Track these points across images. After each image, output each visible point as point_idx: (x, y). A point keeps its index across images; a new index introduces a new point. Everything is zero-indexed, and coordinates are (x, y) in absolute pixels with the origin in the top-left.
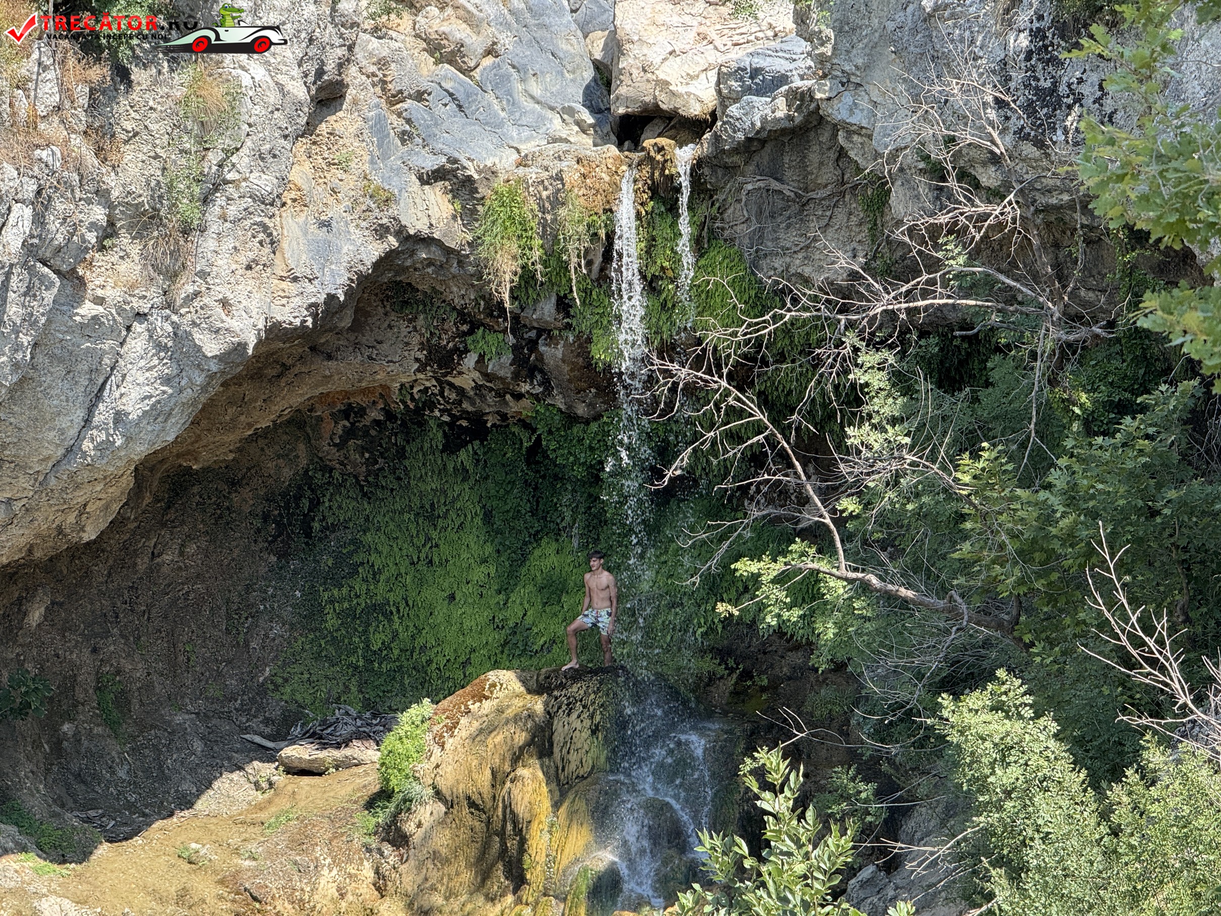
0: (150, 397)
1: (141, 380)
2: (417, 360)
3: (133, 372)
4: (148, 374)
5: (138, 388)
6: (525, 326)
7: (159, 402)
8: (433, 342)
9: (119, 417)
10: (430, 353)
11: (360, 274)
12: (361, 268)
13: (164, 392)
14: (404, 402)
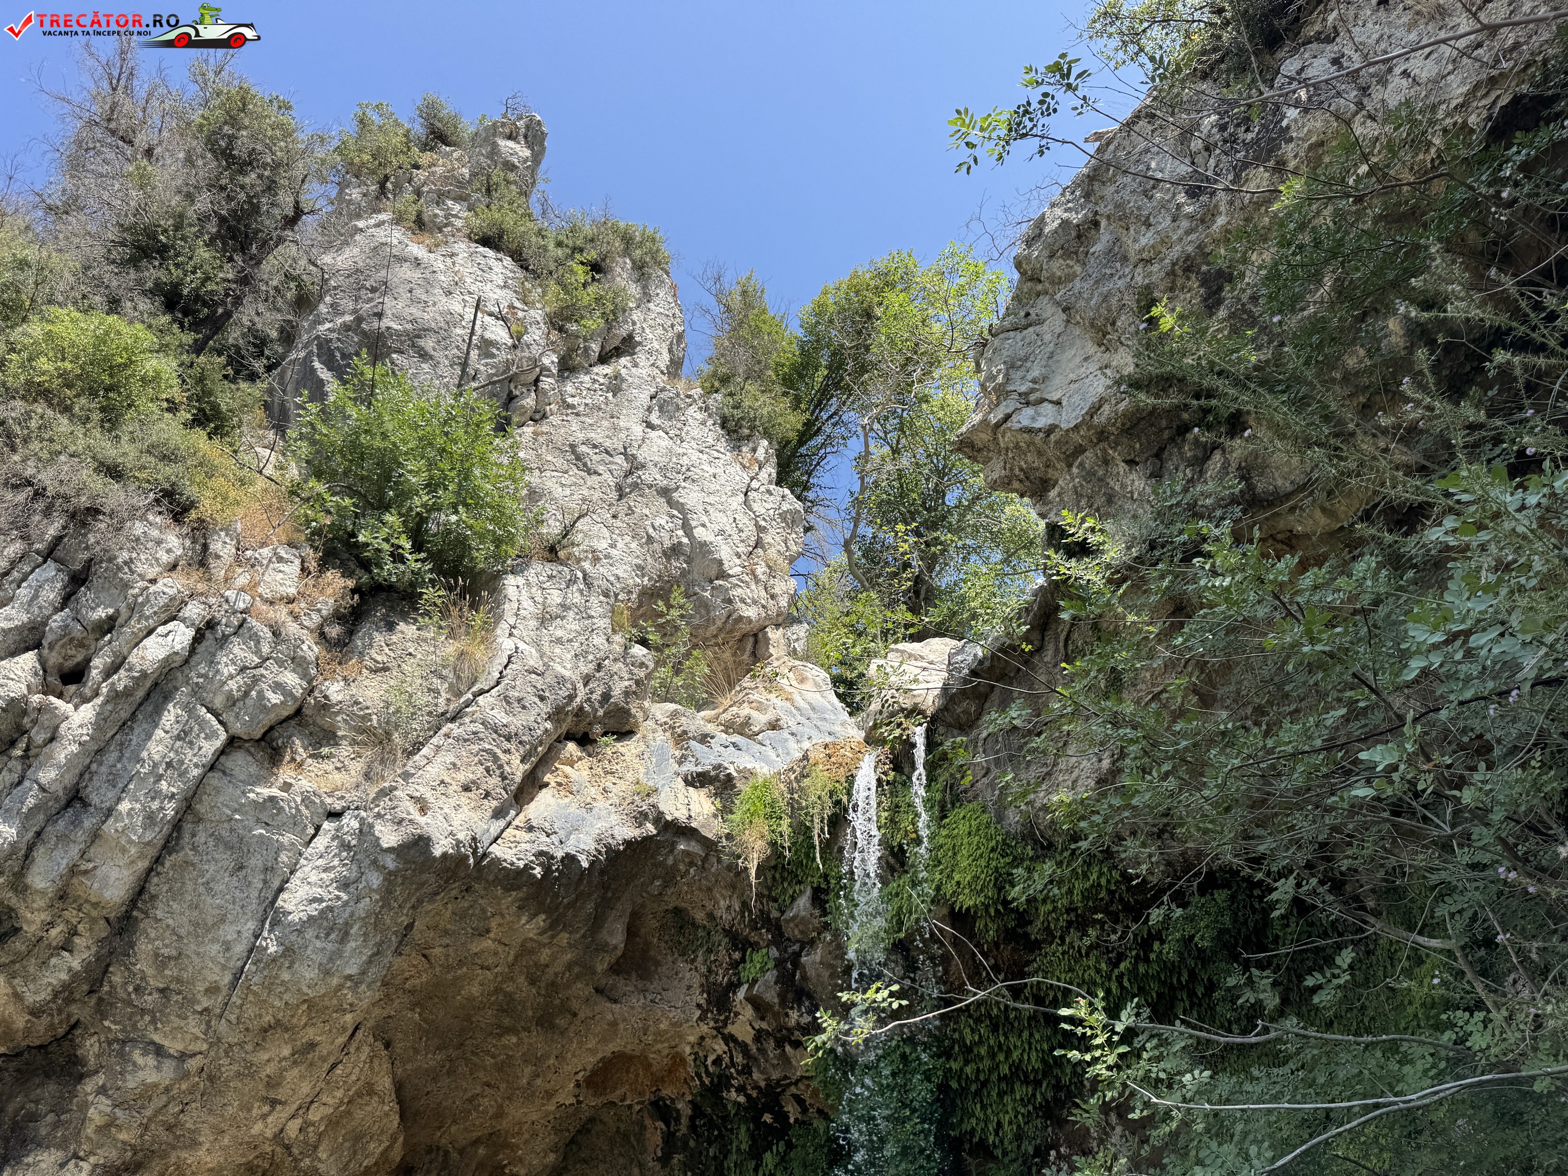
0: (320, 900)
1: (314, 877)
2: (699, 1006)
3: (307, 869)
4: (324, 875)
5: (307, 888)
6: (789, 939)
7: (330, 909)
8: (711, 980)
10: (709, 994)
11: (608, 847)
12: (610, 841)
13: (338, 898)
14: (699, 1075)
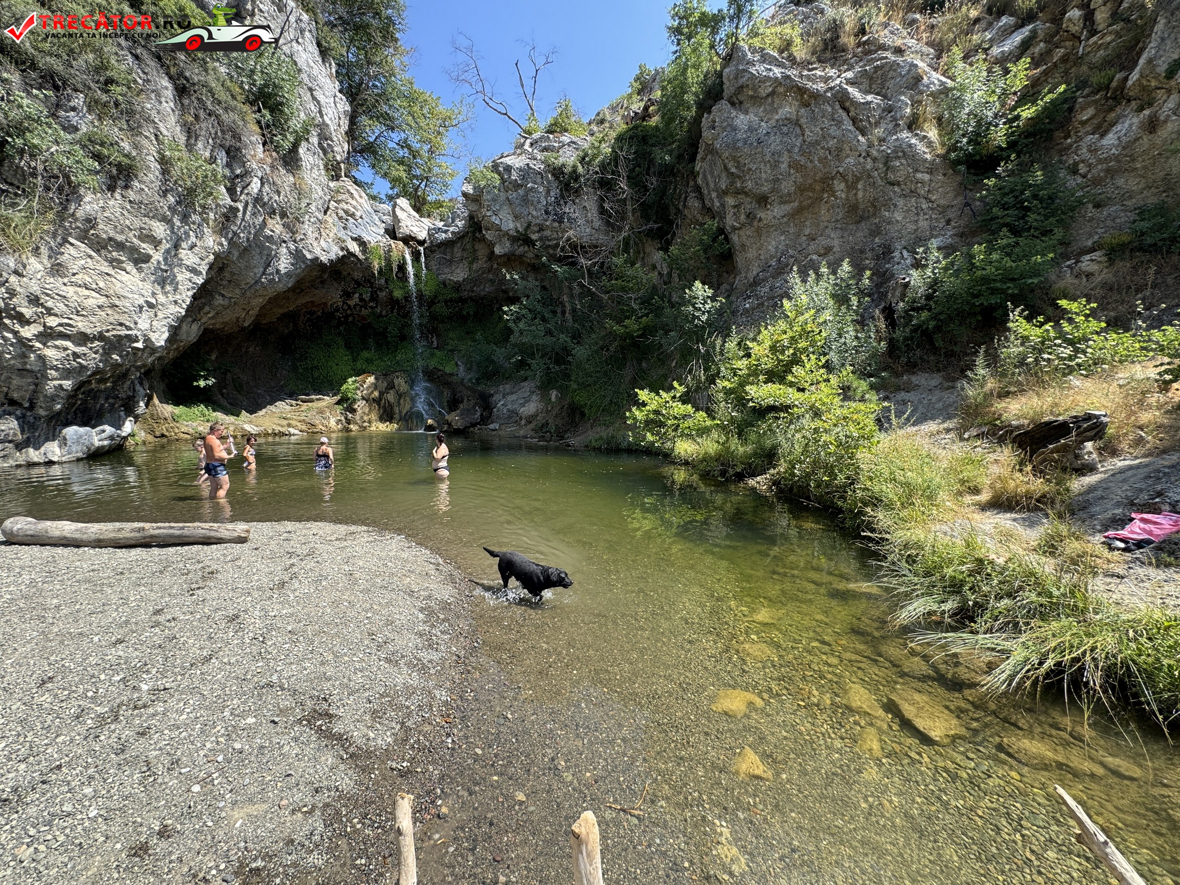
0: (287, 268)
2: (339, 295)
3: (282, 258)
4: (287, 261)
5: (283, 264)
7: (289, 270)
8: (345, 289)
9: (278, 271)
10: (344, 293)
11: (338, 257)
13: (291, 268)
14: (329, 310)
